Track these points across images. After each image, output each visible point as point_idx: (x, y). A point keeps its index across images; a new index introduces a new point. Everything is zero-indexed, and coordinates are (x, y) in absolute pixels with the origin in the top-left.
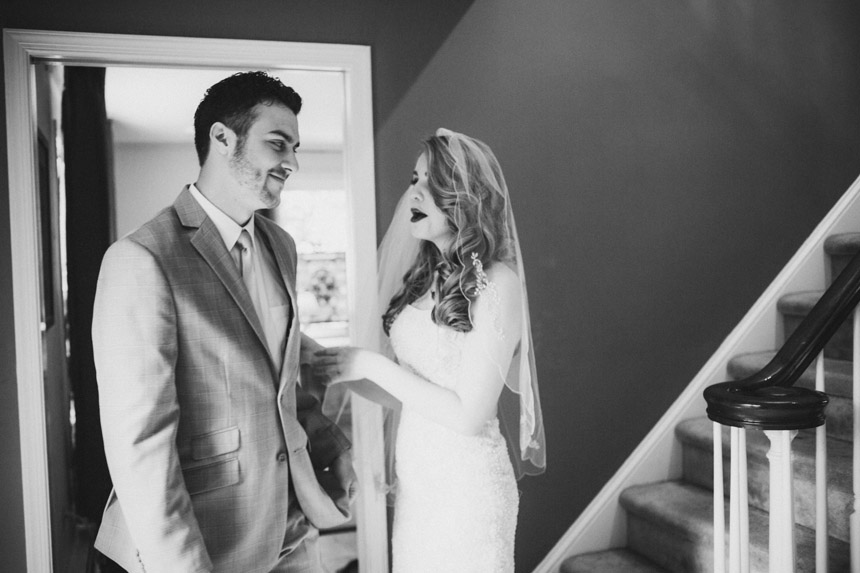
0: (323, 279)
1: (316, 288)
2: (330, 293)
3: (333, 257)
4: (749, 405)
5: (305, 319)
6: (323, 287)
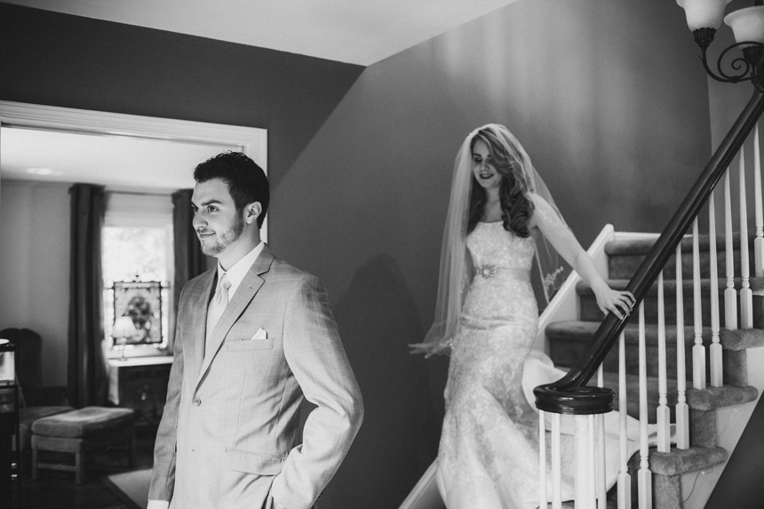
0: (138, 305)
1: (132, 313)
4: (566, 398)
5: (124, 340)
6: (138, 312)
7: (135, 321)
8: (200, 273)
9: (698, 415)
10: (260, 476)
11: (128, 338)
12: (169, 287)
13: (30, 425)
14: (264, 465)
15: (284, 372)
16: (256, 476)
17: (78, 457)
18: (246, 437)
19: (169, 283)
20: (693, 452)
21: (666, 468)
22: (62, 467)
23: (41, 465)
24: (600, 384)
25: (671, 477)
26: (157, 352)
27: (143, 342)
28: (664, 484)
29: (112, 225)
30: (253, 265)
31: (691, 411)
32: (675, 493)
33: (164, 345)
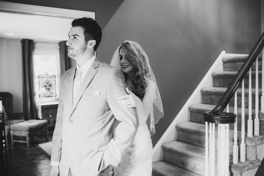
0: (48, 83)
1: (45, 86)
2: (49, 88)
3: (51, 76)
4: (217, 117)
5: (43, 96)
6: (48, 86)
7: (46, 89)
8: (69, 68)
9: (262, 123)
10: (98, 151)
11: (44, 95)
12: (58, 77)
13: (10, 127)
14: (100, 146)
15: (107, 108)
16: (97, 151)
17: (27, 138)
18: (92, 135)
19: (58, 75)
20: (261, 137)
21: (251, 143)
22: (22, 141)
23: (14, 141)
24: (228, 112)
25: (253, 146)
26: (55, 100)
27: (50, 96)
28: (250, 149)
29: (37, 54)
30: (92, 64)
31: (260, 121)
32: (254, 152)
33: (57, 97)
